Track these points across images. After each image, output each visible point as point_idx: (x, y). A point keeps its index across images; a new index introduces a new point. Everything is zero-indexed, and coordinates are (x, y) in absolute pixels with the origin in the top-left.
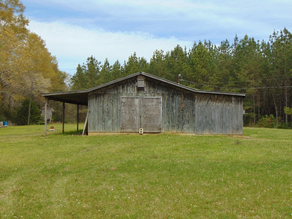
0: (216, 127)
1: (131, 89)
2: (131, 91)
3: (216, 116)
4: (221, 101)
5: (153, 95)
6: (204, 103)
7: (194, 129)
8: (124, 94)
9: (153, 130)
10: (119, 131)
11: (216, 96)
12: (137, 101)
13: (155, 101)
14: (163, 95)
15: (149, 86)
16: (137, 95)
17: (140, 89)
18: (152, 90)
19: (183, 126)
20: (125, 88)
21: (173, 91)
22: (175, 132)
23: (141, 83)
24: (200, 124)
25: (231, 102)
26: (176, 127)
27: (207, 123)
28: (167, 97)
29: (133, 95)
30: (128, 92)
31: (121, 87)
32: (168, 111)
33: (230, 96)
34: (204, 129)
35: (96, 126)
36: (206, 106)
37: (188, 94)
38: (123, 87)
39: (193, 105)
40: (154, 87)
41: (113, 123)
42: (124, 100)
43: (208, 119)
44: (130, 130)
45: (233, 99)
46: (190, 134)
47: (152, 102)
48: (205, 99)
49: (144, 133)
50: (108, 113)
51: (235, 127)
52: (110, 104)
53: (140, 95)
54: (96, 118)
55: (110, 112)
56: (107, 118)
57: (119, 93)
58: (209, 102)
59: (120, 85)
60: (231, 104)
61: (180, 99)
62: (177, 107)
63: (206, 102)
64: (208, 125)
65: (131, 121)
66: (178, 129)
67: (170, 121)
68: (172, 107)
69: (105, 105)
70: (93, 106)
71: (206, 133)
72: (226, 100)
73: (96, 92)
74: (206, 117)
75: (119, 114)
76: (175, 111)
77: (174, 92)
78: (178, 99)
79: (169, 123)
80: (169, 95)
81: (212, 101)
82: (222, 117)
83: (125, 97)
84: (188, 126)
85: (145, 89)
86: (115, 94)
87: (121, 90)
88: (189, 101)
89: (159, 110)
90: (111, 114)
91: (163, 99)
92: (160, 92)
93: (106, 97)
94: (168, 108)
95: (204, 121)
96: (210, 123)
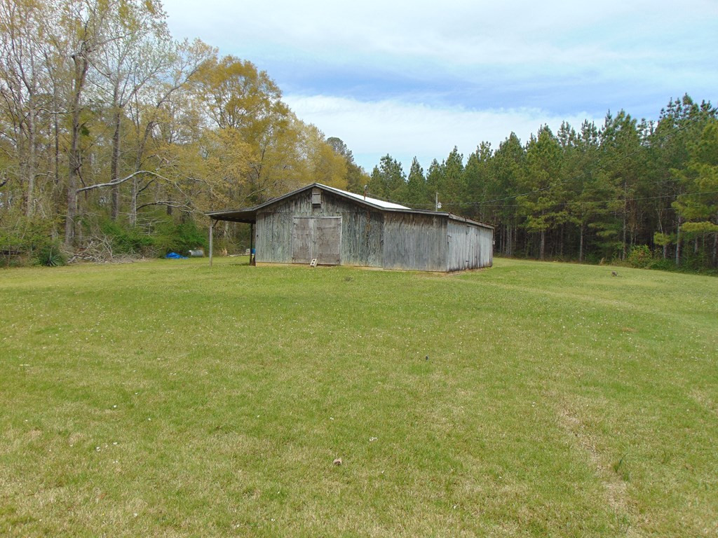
0: (411, 260)
1: (305, 206)
2: (304, 209)
3: (411, 244)
4: (418, 223)
5: (331, 214)
6: (395, 225)
7: (382, 261)
8: (297, 214)
9: (329, 262)
10: (291, 261)
11: (411, 216)
12: (312, 223)
13: (333, 222)
14: (343, 214)
15: (327, 202)
16: (313, 214)
17: (316, 206)
18: (330, 207)
19: (367, 257)
20: (299, 205)
21: (356, 208)
22: (357, 265)
23: (316, 199)
24: (390, 255)
25: (432, 224)
26: (358, 259)
27: (399, 254)
28: (348, 217)
29: (308, 214)
30: (302, 211)
31: (294, 204)
32: (350, 236)
33: (431, 216)
34: (394, 263)
35: (265, 255)
36: (399, 230)
37: (375, 213)
38: (296, 204)
39: (381, 228)
40: (333, 204)
41: (283, 252)
42: (296, 221)
43: (400, 248)
44: (302, 261)
45: (435, 220)
46: (376, 268)
47: (330, 224)
48: (397, 220)
49: (318, 265)
50: (279, 237)
51: (435, 260)
52: (280, 227)
53: (316, 214)
54: (265, 245)
55: (281, 236)
56: (277, 244)
57: (292, 211)
58: (403, 224)
59: (292, 201)
60: (431, 228)
61: (365, 220)
62: (361, 231)
63: (399, 224)
64: (400, 256)
65: (304, 249)
66: (361, 260)
67: (352, 249)
68: (355, 231)
69: (275, 227)
70: (262, 228)
71: (397, 268)
72: (425, 221)
73: (265, 211)
74: (397, 245)
75: (290, 240)
76: (358, 236)
77: (358, 210)
78: (362, 220)
79: (350, 252)
80: (351, 214)
81: (405, 223)
82: (418, 246)
83: (298, 216)
84: (374, 257)
85: (322, 207)
86: (286, 213)
87: (294, 207)
88: (376, 223)
89: (338, 236)
90: (281, 240)
91: (343, 220)
92: (340, 210)
93: (276, 217)
94: (351, 231)
95: (395, 250)
96: (403, 254)
